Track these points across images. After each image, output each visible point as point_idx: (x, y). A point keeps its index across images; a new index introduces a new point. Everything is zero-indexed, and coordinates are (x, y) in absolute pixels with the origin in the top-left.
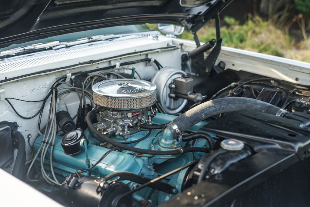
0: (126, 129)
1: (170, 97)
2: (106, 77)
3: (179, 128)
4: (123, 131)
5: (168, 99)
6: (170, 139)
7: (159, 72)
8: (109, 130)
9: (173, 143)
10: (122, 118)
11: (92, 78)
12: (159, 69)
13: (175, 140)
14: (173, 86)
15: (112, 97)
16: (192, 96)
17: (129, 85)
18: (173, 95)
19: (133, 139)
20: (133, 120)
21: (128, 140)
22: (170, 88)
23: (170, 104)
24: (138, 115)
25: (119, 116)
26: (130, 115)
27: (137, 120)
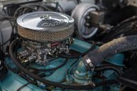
0: (45, 58)
1: (86, 26)
2: (36, 8)
3: (92, 63)
4: (42, 59)
5: (84, 27)
6: (84, 72)
7: (77, 6)
8: (30, 58)
9: (87, 75)
10: (41, 48)
11: (23, 9)
12: (78, 3)
13: (88, 72)
14: (88, 17)
15: (31, 30)
16: (103, 26)
17: (50, 18)
18: (88, 24)
19: (52, 66)
20: (52, 49)
21: (47, 68)
22: (86, 19)
24: (56, 45)
25: (39, 47)
26: (49, 45)
27: (55, 49)
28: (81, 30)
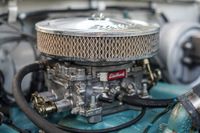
4: (87, 106)
5: (179, 67)
8: (60, 104)
14: (189, 46)
18: (188, 60)
20: (111, 87)
23: (183, 73)
25: (80, 77)
27: (118, 88)
28: (175, 72)
